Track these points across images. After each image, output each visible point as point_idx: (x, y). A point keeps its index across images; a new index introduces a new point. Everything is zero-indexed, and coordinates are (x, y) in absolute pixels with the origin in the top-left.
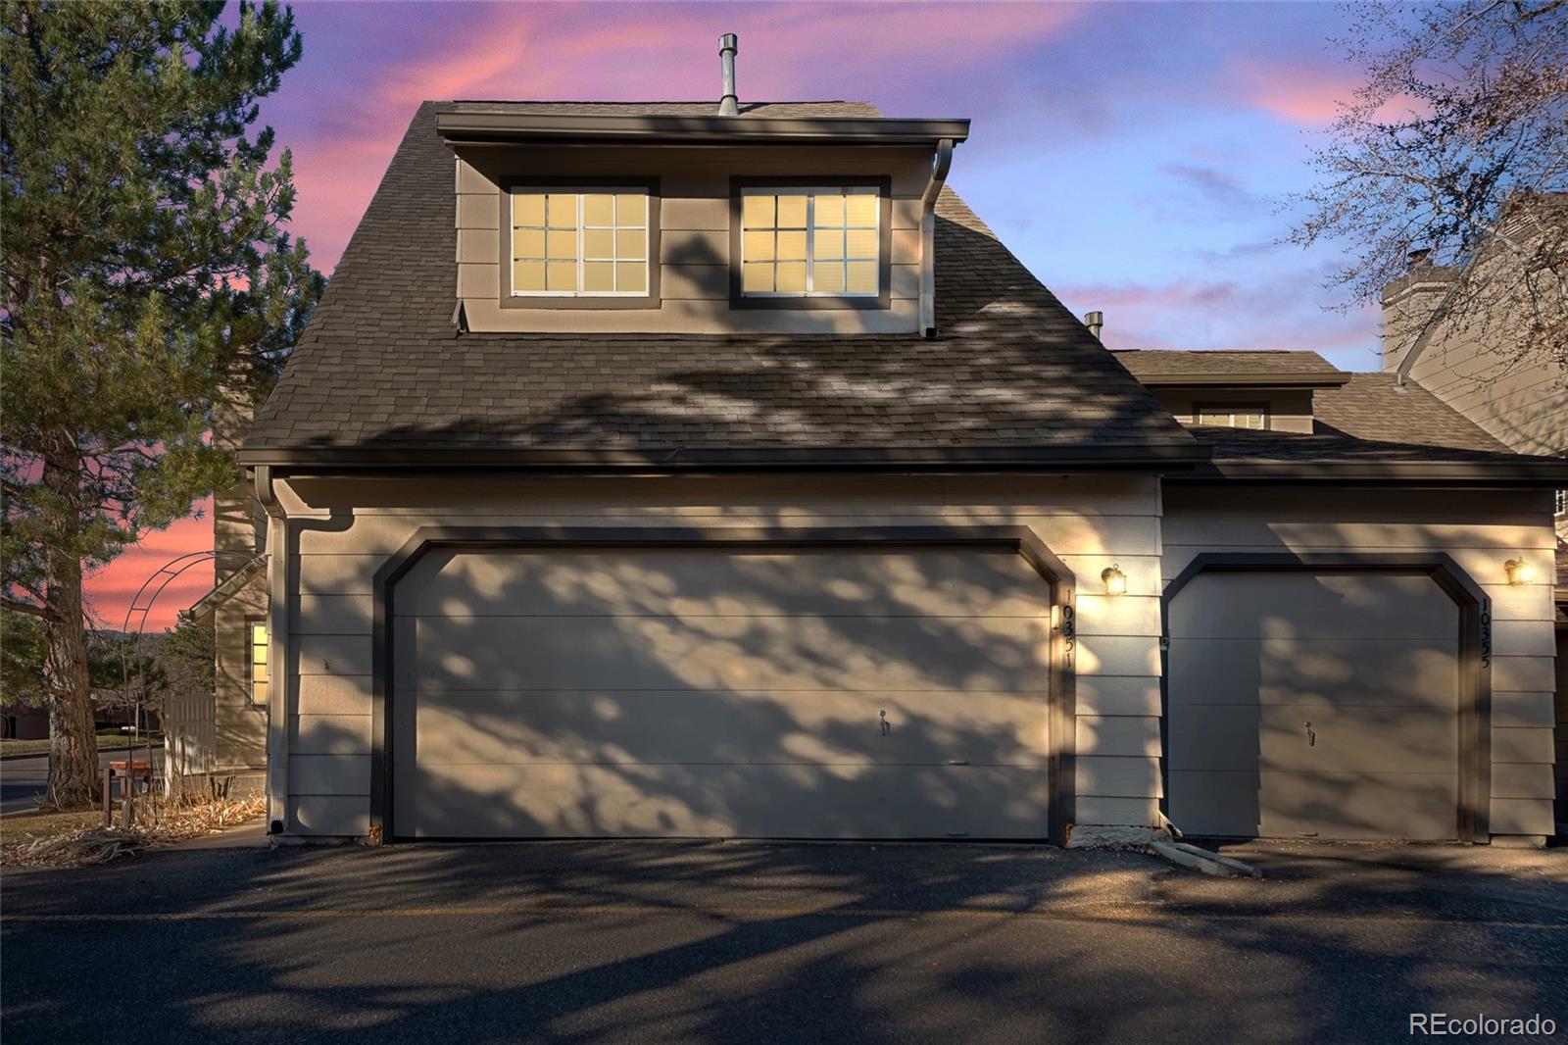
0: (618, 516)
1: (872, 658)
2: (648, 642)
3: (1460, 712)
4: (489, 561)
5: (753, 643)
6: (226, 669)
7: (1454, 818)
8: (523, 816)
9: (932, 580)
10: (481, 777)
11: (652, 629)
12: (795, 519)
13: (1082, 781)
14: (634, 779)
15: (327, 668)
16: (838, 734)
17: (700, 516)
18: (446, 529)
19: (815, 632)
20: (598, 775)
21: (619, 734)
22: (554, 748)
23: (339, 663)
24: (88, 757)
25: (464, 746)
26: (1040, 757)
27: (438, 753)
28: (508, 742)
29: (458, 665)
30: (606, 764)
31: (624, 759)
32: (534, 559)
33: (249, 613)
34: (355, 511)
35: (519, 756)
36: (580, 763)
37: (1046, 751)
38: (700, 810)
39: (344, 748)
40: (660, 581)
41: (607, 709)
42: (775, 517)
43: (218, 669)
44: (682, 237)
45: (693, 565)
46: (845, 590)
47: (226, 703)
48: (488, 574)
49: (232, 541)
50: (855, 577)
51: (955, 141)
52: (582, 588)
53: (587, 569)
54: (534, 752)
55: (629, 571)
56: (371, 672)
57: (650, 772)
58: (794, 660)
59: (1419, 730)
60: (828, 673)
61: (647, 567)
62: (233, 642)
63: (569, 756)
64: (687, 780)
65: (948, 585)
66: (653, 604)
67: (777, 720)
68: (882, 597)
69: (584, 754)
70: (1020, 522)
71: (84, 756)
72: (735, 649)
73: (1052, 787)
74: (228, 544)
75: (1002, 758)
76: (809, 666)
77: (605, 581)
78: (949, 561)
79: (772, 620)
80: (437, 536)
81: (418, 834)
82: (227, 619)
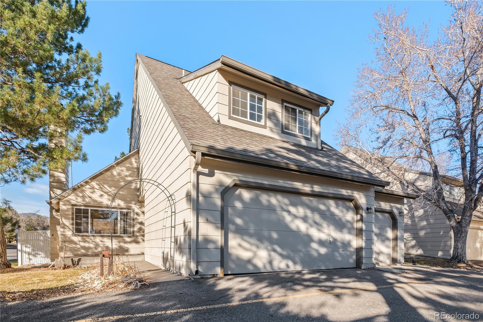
0: (281, 183)
1: (328, 225)
2: (283, 217)
3: (393, 240)
4: (247, 191)
5: (305, 219)
6: (64, 222)
7: (392, 260)
8: (255, 266)
9: (337, 206)
10: (245, 255)
11: (285, 214)
12: (317, 188)
13: (364, 254)
14: (281, 255)
15: (207, 220)
16: (321, 243)
17: (298, 185)
18: (240, 181)
19: (317, 217)
20: (273, 254)
21: (278, 242)
22: (262, 246)
23: (210, 218)
24: (4, 252)
25: (240, 245)
26: (354, 248)
27: (233, 248)
28: (251, 244)
29: (239, 221)
30: (275, 251)
31: (279, 249)
32: (258, 192)
33: (73, 203)
34: (216, 171)
35: (254, 248)
36: (269, 251)
37: (356, 248)
38: (295, 263)
39: (211, 246)
40: (286, 201)
41: (275, 235)
42: (312, 187)
43: (61, 222)
44: (271, 111)
45: (294, 198)
46: (322, 207)
47: (64, 233)
48: (246, 195)
49: (56, 179)
50: (324, 204)
51: (331, 105)
52: (269, 201)
53: (270, 196)
54: (258, 247)
55: (279, 197)
56: (220, 222)
57: (284, 253)
58: (313, 224)
59: (387, 243)
60: (319, 227)
61: (283, 197)
62: (67, 213)
63: (266, 248)
64: (292, 254)
65: (340, 208)
66: (285, 207)
67: (309, 239)
68: (329, 210)
69: (269, 248)
70: (355, 195)
71: (3, 251)
72: (302, 220)
73: (357, 256)
74: (54, 179)
75: (348, 249)
76: (315, 225)
77: (274, 200)
78: (340, 202)
79: (309, 213)
80: (238, 182)
81: (229, 273)
82: (64, 205)
